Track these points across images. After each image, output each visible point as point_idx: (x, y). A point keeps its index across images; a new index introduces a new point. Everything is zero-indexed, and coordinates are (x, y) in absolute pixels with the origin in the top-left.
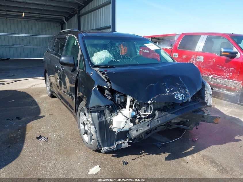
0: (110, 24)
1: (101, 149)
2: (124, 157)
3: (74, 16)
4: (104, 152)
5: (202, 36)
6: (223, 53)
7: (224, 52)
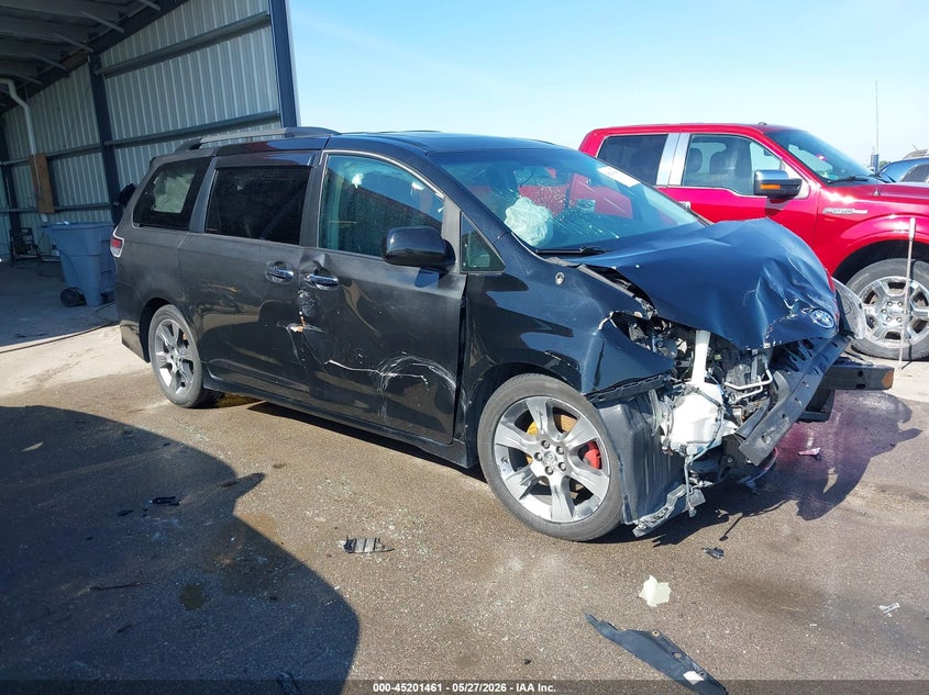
0: (272, 104)
1: (634, 526)
2: (691, 537)
3: (68, 76)
4: (643, 534)
5: (672, 137)
6: (763, 187)
7: (766, 182)
